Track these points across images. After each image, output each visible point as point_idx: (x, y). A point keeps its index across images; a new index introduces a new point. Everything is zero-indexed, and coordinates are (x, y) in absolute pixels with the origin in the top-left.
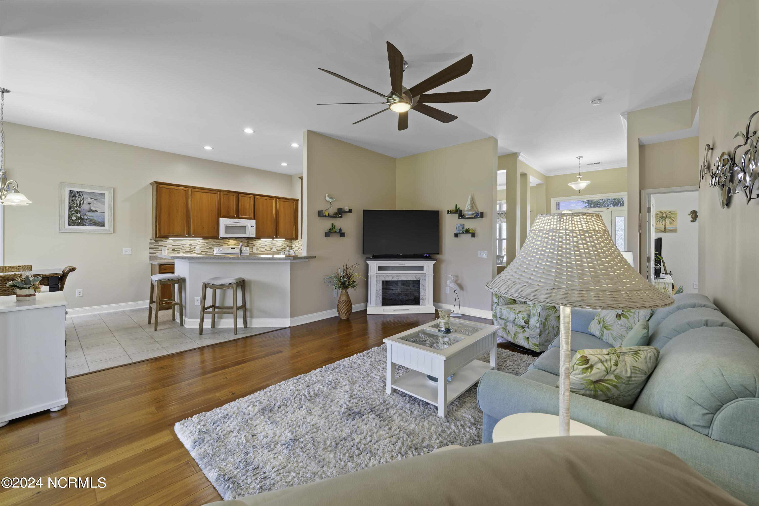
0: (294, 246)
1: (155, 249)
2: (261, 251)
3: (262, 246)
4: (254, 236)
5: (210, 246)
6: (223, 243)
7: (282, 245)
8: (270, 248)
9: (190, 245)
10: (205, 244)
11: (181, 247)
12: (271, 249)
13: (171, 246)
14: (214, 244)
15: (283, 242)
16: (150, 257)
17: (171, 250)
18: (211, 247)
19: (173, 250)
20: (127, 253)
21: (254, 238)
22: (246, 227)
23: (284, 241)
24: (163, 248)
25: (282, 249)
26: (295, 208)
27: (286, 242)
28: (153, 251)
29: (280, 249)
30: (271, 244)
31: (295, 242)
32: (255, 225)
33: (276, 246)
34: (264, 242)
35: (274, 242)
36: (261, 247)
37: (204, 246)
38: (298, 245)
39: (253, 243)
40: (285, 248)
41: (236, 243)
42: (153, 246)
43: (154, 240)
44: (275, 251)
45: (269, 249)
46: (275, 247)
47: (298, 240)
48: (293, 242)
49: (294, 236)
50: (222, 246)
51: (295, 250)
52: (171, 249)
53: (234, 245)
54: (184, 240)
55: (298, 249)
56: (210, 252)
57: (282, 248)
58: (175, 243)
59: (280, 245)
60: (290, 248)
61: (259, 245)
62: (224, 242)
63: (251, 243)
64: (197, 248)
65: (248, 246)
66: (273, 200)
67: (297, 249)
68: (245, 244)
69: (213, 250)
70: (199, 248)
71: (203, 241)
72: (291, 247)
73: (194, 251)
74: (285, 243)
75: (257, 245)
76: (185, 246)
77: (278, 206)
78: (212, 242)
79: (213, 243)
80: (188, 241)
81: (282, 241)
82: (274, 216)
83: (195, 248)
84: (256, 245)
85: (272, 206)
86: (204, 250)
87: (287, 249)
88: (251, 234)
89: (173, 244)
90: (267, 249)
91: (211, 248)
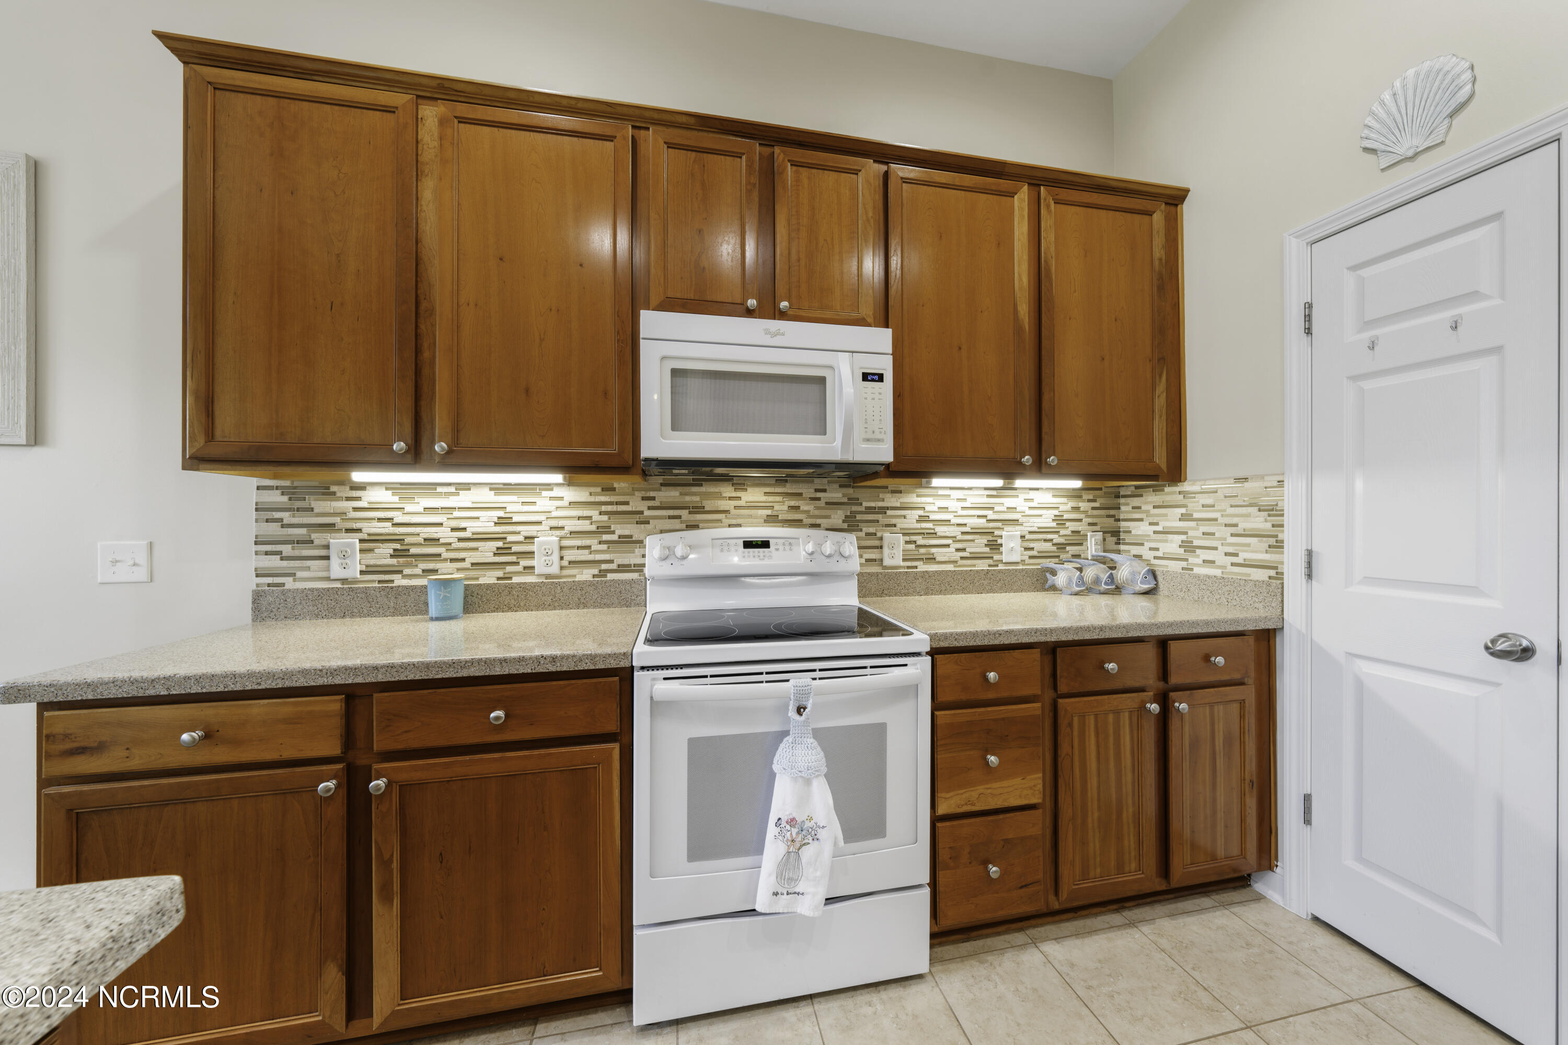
0: (1141, 529)
1: (287, 549)
2: (931, 559)
3: (940, 530)
4: (884, 452)
5: (621, 529)
6: (698, 509)
7: (1060, 521)
8: (983, 540)
9: (501, 521)
10: (594, 514)
11: (444, 534)
12: (995, 546)
13: (386, 528)
14: (647, 513)
15: (1066, 505)
16: (257, 597)
17: (383, 555)
18: (627, 532)
19: (396, 554)
20: (123, 573)
21: (889, 471)
22: (822, 381)
23: (1075, 494)
24: (337, 541)
25: (1061, 547)
26: (1158, 252)
27: (1084, 506)
28: (274, 562)
29: (1048, 546)
30: (991, 515)
31: (1150, 499)
32: (886, 365)
33: (1024, 530)
34: (953, 505)
35: (1009, 502)
36: (934, 535)
37: (585, 526)
38: (1184, 518)
39: (883, 510)
40: (1078, 539)
41: (782, 507)
42: (273, 530)
43: (284, 491)
44: (1016, 558)
45: (979, 545)
46: (1017, 531)
47: (1186, 487)
48: (1135, 502)
49: (1160, 458)
50: (694, 527)
51: (1148, 555)
52: (388, 549)
53: (772, 520)
54: (466, 487)
55: (1189, 547)
56: (623, 568)
57: (1057, 539)
58: (409, 508)
59: (1046, 520)
60: (1111, 540)
61: (922, 519)
62: (709, 505)
63: (870, 510)
64: (547, 540)
65: (851, 525)
66: (1012, 195)
67: (1172, 545)
68: (837, 518)
69: (638, 551)
70: (552, 539)
71: (580, 494)
72: (1116, 533)
73: (524, 563)
74: (1076, 509)
75: (911, 520)
76: (473, 527)
77: (1048, 238)
78: (636, 504)
79: (642, 506)
80: (487, 496)
81: (1057, 492)
82: (1024, 309)
83: (530, 539)
84: (901, 524)
85: (1004, 241)
86: (584, 555)
87: (1092, 546)
88: (858, 433)
89: (399, 517)
90: (971, 549)
91: (627, 541)
